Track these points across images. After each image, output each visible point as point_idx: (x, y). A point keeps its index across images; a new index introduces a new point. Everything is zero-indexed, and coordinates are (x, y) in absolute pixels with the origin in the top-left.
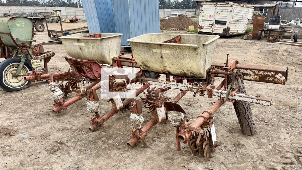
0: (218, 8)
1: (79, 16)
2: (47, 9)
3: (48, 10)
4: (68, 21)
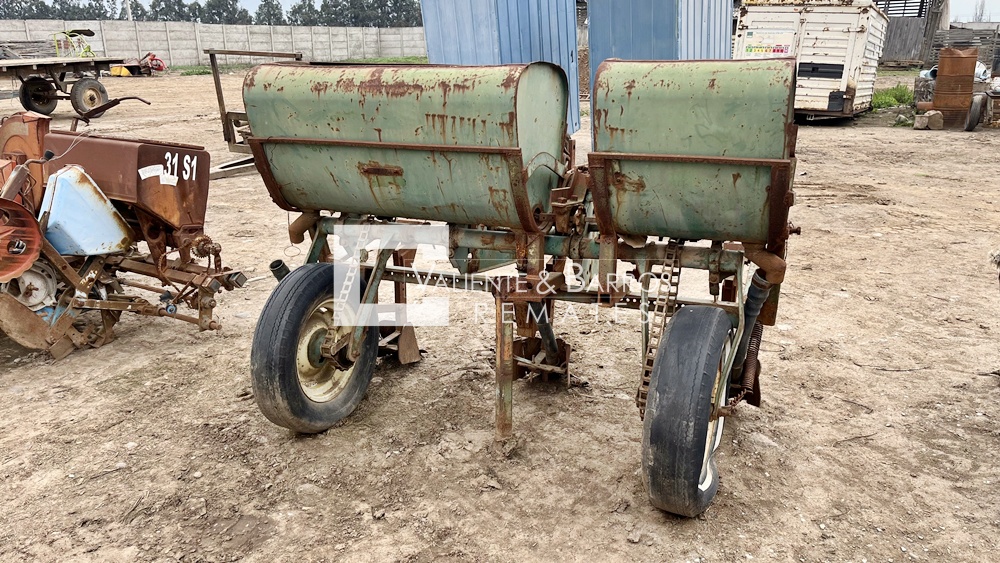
0: (808, 17)
4: (121, 71)
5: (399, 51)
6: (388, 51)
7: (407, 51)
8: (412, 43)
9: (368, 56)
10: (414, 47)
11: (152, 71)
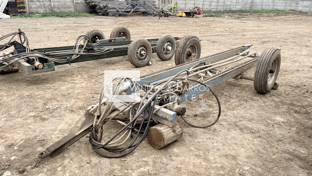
1: (180, 5)
4: (182, 14)
5: (260, 7)
6: (255, 7)
7: (264, 7)
8: (268, 4)
9: (247, 9)
10: (268, 5)
11: (195, 15)
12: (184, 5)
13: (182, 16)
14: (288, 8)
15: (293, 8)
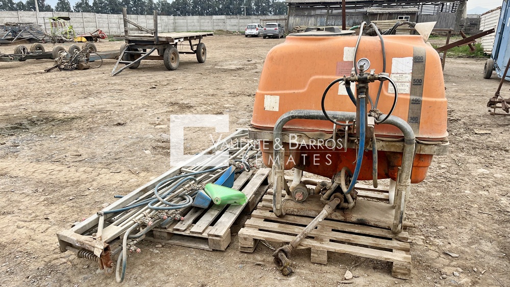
1: (77, 29)
2: (21, 15)
3: (22, 18)
4: (82, 39)
5: (186, 28)
6: (179, 28)
9: (171, 31)
11: (98, 39)
12: (81, 29)
13: (81, 42)
14: (217, 28)
15: (221, 28)
